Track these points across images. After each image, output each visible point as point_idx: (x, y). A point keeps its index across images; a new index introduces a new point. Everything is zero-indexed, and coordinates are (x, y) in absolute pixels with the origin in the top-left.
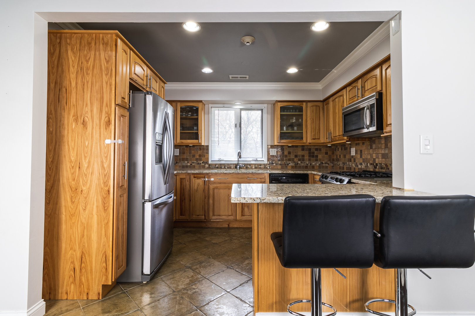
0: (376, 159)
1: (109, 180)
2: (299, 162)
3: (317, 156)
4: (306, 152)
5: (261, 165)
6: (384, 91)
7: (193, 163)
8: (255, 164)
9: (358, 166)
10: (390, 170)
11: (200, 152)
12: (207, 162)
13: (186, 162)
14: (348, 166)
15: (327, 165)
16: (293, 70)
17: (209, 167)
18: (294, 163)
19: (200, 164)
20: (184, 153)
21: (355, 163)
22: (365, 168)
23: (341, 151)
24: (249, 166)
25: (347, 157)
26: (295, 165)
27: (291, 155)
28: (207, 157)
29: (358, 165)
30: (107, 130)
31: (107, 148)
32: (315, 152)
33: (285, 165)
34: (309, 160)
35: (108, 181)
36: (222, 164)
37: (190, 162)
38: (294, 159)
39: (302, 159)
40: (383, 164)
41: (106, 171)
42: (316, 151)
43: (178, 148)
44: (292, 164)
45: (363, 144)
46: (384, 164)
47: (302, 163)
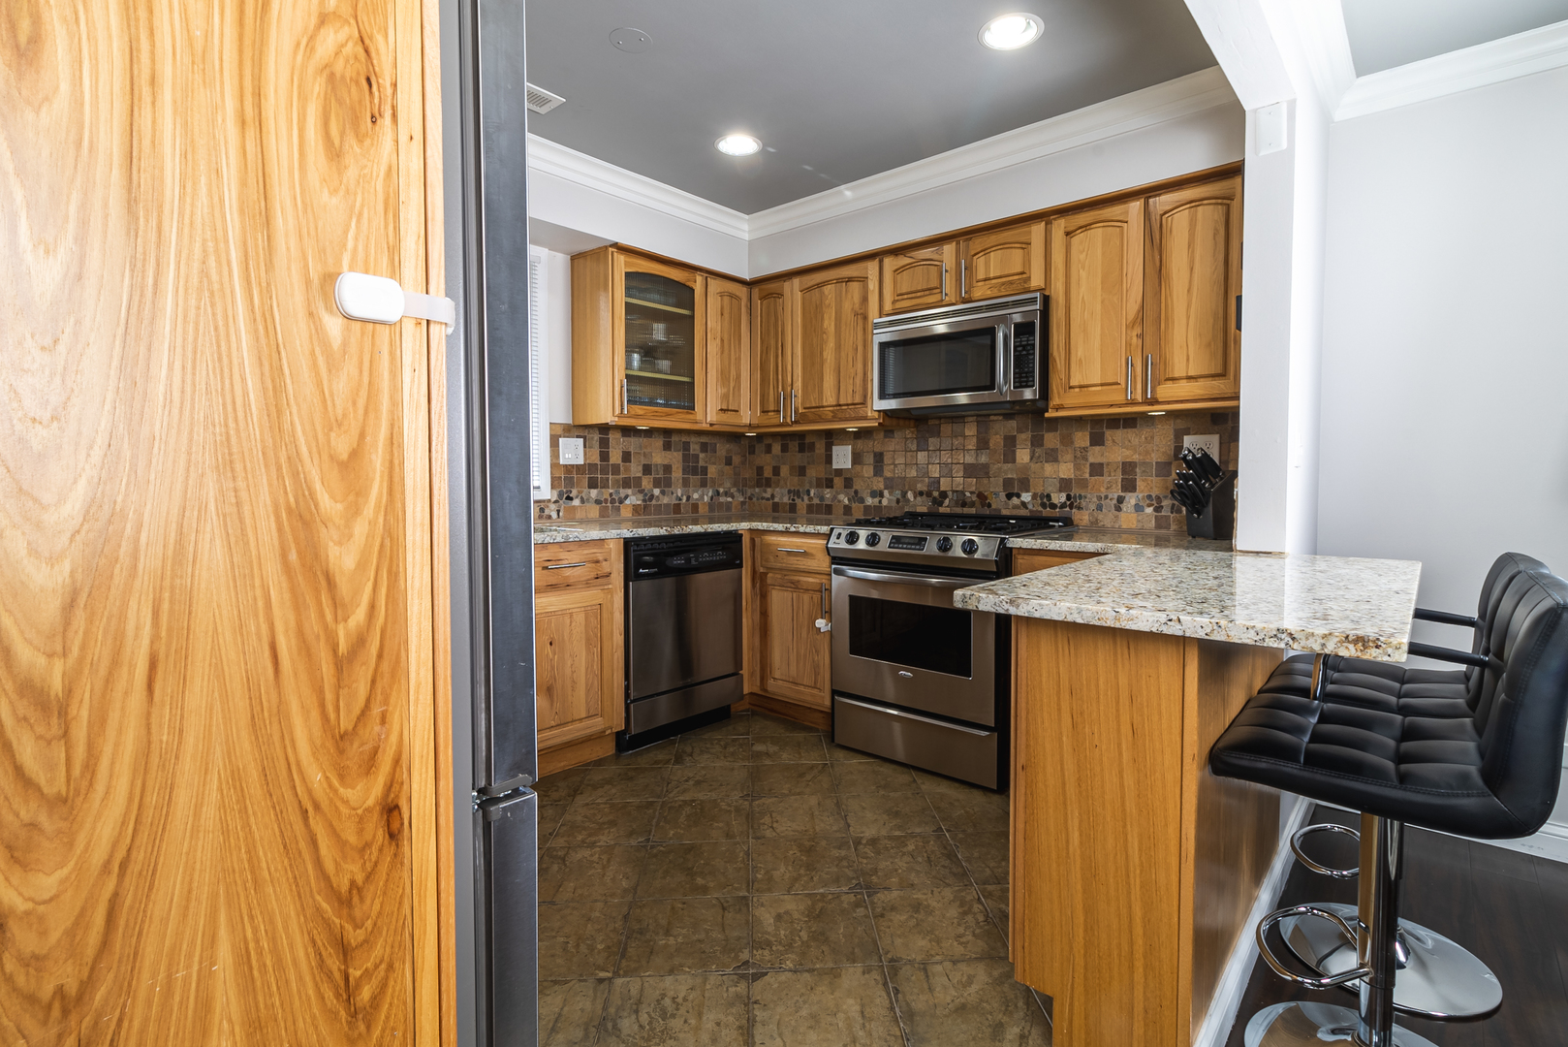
0: (942, 480)
1: (386, 701)
2: (657, 492)
3: (705, 470)
4: (675, 454)
6: (1057, 291)
9: (862, 500)
10: (995, 510)
14: (816, 501)
15: (729, 499)
16: (739, 145)
18: (641, 496)
21: (851, 492)
22: (894, 504)
23: (780, 453)
25: (813, 472)
26: (644, 501)
27: (632, 464)
29: (864, 495)
30: (351, 173)
31: (350, 368)
32: (702, 455)
33: (613, 501)
34: (686, 483)
35: (376, 711)
38: (640, 478)
39: (664, 483)
40: (968, 494)
41: (359, 616)
42: (702, 451)
44: (633, 498)
45: (885, 437)
46: (972, 493)
47: (663, 493)
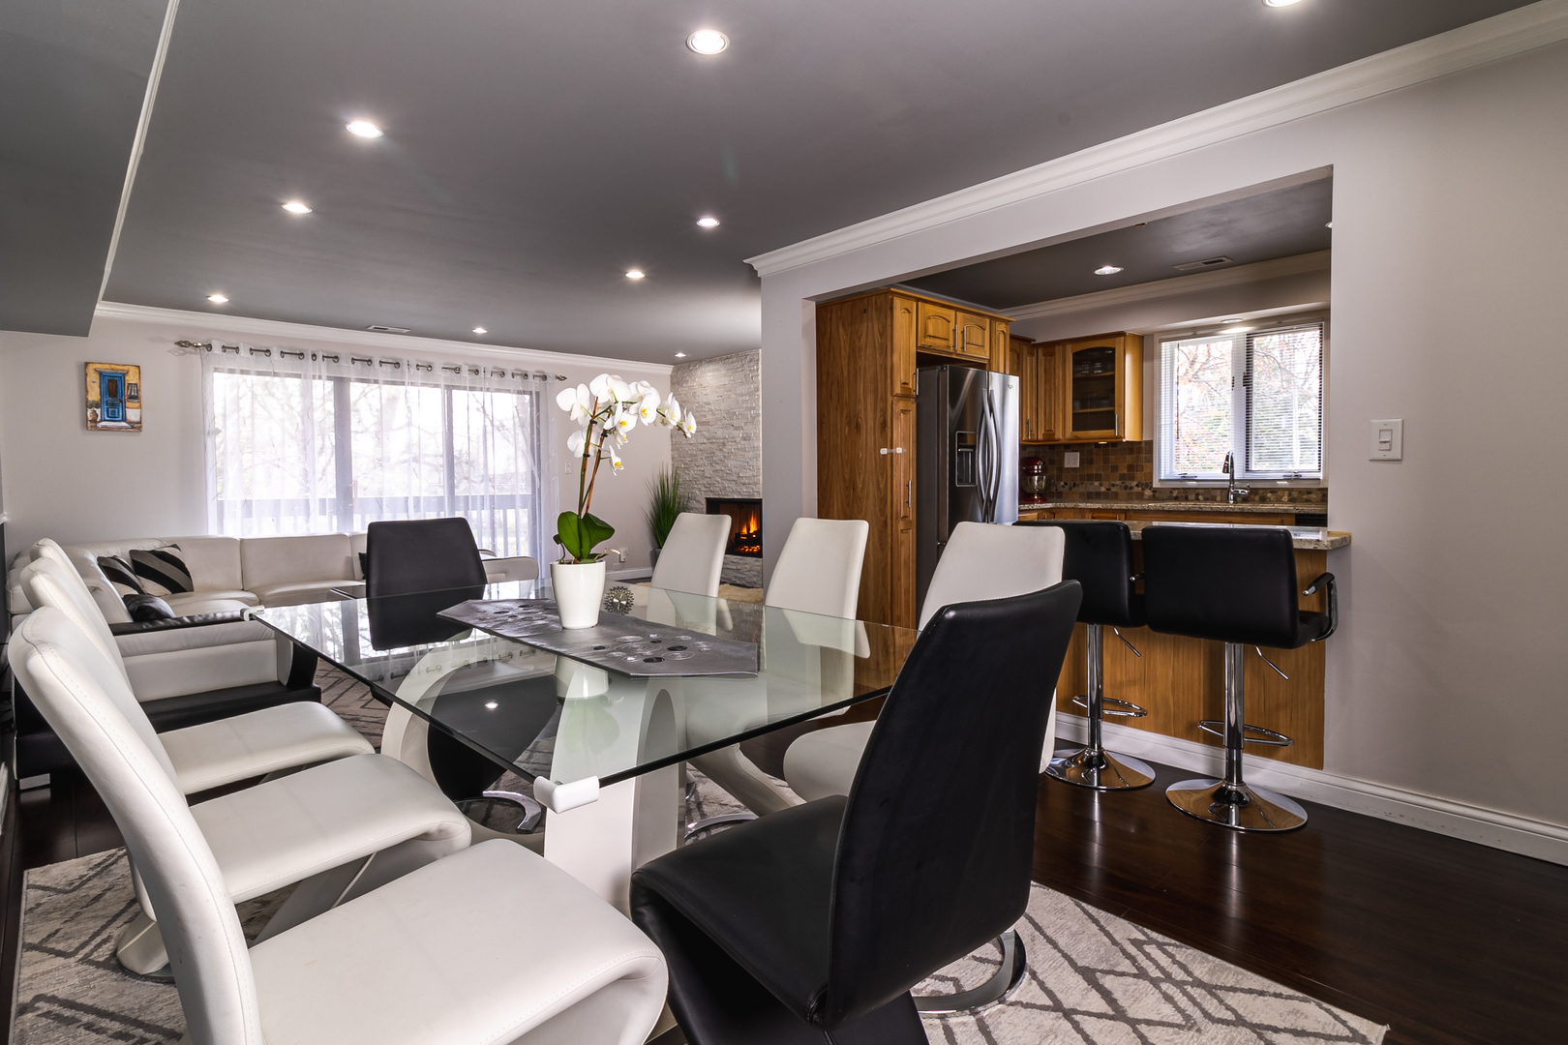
5: (1309, 491)
7: (1113, 485)
8: (1290, 490)
11: (1129, 459)
12: (1149, 485)
13: (1097, 483)
17: (1154, 495)
19: (1131, 488)
20: (1091, 462)
24: (1269, 495)
28: (1148, 471)
36: (1189, 489)
37: (1106, 484)
43: (1076, 451)
